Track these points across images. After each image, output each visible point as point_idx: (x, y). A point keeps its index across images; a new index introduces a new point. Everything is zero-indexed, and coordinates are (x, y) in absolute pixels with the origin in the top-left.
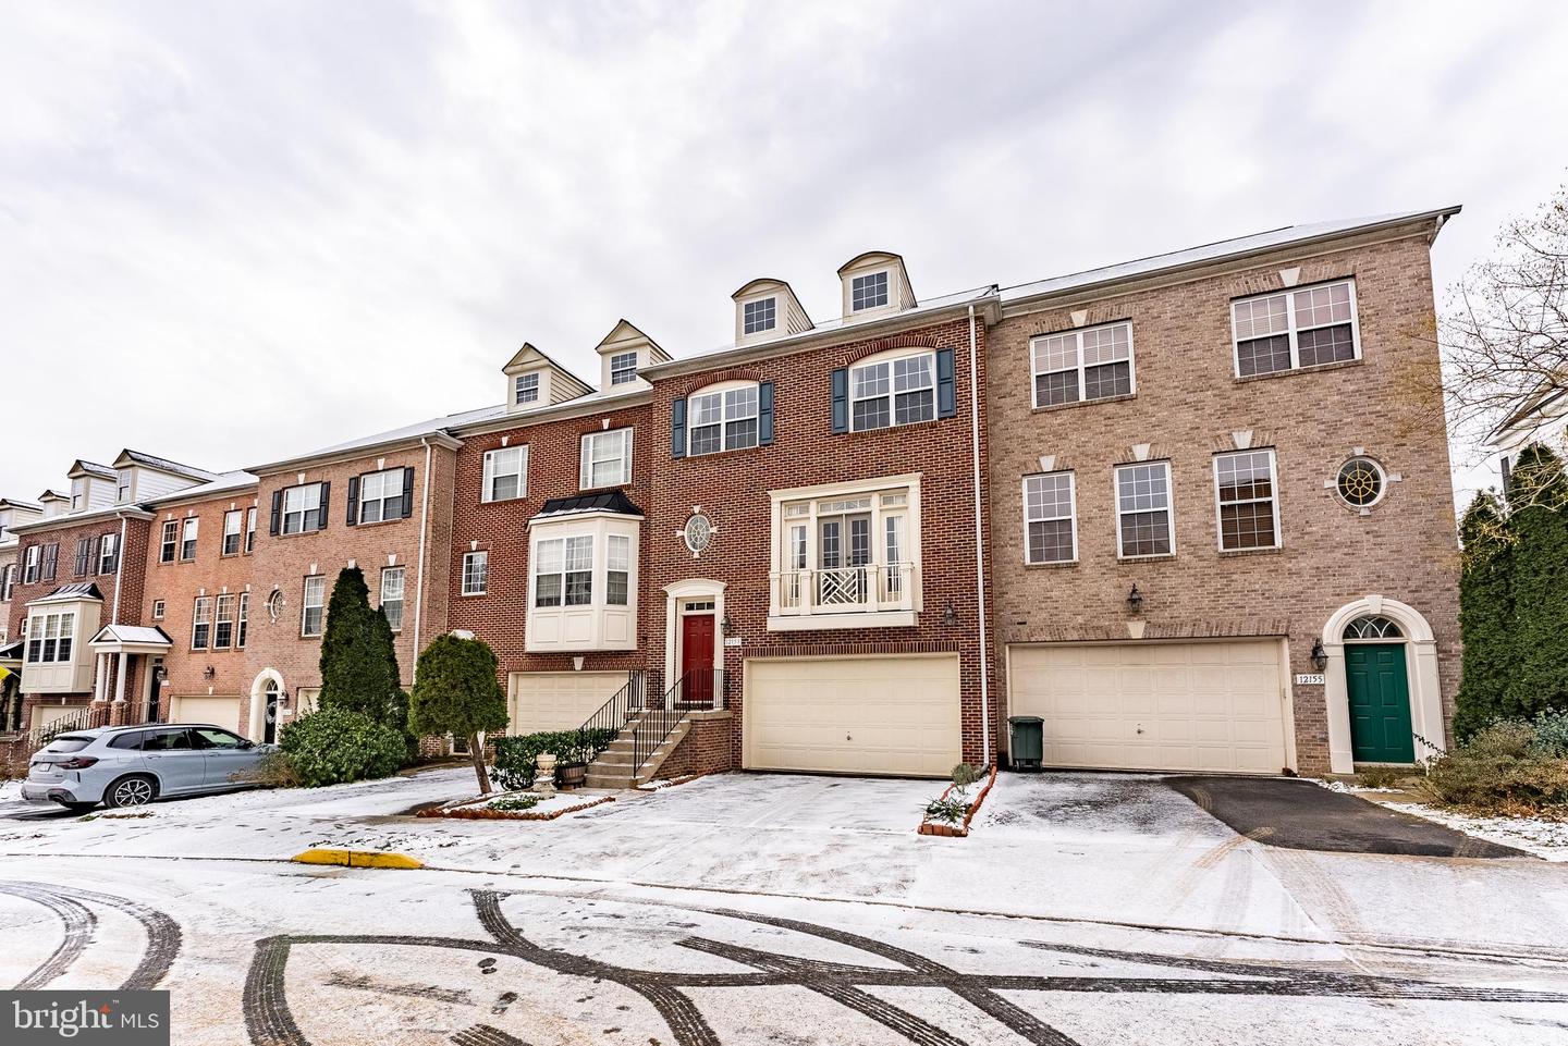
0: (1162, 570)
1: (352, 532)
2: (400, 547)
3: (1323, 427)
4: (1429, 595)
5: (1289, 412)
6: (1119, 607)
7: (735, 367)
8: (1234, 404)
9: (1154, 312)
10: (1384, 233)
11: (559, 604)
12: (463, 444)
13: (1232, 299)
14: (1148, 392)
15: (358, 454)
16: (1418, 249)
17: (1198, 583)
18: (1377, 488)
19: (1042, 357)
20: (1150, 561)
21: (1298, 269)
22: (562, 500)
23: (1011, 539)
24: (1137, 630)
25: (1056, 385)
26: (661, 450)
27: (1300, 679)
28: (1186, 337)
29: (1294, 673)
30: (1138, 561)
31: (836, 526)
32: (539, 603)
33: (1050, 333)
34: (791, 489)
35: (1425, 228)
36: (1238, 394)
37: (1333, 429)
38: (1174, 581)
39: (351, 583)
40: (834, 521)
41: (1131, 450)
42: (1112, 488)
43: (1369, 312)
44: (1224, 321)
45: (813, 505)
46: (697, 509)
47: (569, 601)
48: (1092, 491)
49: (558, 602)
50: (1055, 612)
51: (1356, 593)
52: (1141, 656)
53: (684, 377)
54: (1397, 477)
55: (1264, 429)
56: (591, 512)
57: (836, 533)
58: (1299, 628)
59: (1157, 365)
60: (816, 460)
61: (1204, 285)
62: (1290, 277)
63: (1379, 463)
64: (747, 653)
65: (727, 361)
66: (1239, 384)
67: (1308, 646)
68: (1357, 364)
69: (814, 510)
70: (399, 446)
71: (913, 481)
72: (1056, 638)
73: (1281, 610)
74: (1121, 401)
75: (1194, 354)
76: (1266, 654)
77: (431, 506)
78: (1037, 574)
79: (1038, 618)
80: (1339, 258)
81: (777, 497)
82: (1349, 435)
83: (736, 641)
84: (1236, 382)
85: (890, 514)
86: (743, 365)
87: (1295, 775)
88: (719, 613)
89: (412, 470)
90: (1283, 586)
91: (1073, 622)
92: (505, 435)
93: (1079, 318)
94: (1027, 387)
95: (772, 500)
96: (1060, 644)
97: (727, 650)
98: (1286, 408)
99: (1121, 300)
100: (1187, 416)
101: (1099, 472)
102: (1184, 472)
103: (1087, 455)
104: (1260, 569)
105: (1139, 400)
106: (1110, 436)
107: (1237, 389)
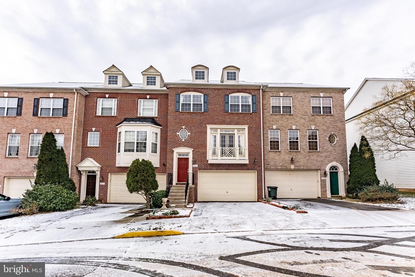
0: (298, 154)
1: (35, 119)
2: (62, 127)
3: (327, 127)
4: (343, 162)
5: (321, 123)
6: (289, 162)
7: (196, 88)
8: (311, 120)
9: (297, 96)
10: (338, 90)
11: (134, 152)
12: (88, 94)
13: (311, 97)
14: (295, 114)
15: (39, 90)
16: (342, 94)
17: (304, 157)
18: (335, 140)
19: (273, 102)
20: (295, 152)
21: (323, 93)
22: (132, 118)
23: (266, 144)
24: (292, 167)
25: (276, 109)
26: (171, 108)
27: (322, 178)
28: (303, 103)
29: (321, 177)
30: (293, 152)
31: (225, 136)
32: (125, 151)
33: (275, 96)
34: (213, 125)
35: (344, 90)
36: (312, 118)
37: (328, 128)
38: (300, 157)
39: (49, 138)
40: (224, 135)
41: (292, 127)
42: (288, 134)
43: (334, 105)
44: (310, 101)
45: (219, 130)
46: (184, 127)
47: (137, 151)
48: (284, 135)
49: (133, 151)
50: (275, 162)
51: (331, 161)
52: (292, 173)
53: (179, 88)
54: (338, 139)
55: (316, 126)
56: (145, 124)
57: (225, 138)
58: (322, 168)
59: (297, 108)
60: (220, 118)
61: (306, 93)
62: (322, 95)
63: (335, 135)
64: (200, 169)
65: (194, 86)
66: (313, 115)
67: (323, 172)
68: (332, 115)
69: (219, 131)
70: (61, 90)
71: (246, 127)
72: (276, 168)
73: (319, 164)
74: (290, 115)
75: (304, 107)
76: (315, 173)
77: (77, 114)
78: (272, 153)
79: (272, 163)
80: (330, 93)
81: (209, 127)
82: (331, 129)
83: (196, 166)
84: (312, 115)
85: (239, 135)
86: (199, 88)
87: (321, 198)
88: (191, 157)
89: (67, 100)
90: (320, 159)
91: (280, 165)
92: (107, 94)
93: (282, 94)
94: (270, 108)
95: (207, 127)
96: (277, 170)
97: (193, 168)
98: (321, 122)
99: (290, 92)
100: (303, 121)
101: (285, 130)
102: (302, 133)
103: (283, 126)
104: (316, 155)
105: (294, 115)
106: (287, 122)
107: (312, 116)
